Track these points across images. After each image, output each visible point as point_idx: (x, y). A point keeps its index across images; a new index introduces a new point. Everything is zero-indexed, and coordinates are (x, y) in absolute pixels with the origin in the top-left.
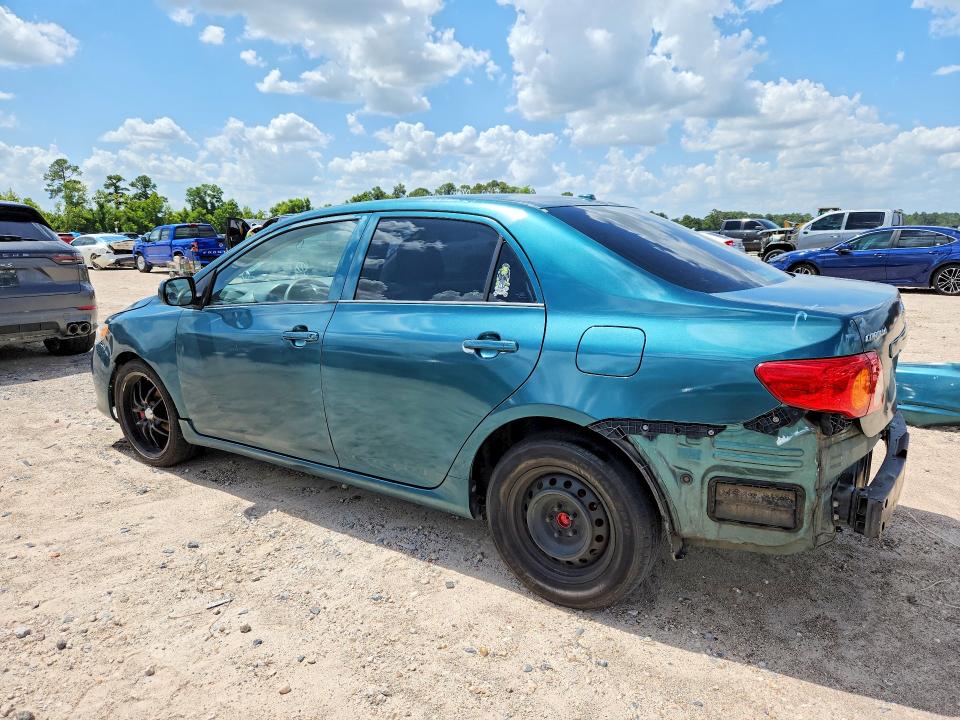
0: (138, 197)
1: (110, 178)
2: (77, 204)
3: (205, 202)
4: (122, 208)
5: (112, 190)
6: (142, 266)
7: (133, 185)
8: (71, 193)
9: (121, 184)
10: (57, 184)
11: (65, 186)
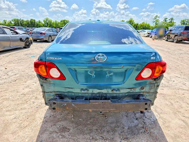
0: (170, 22)
1: (165, 19)
2: (157, 24)
3: (184, 23)
4: (166, 25)
5: (165, 21)
6: (150, 37)
7: (169, 20)
8: (156, 22)
9: (167, 20)
10: (155, 20)
11: (156, 21)
